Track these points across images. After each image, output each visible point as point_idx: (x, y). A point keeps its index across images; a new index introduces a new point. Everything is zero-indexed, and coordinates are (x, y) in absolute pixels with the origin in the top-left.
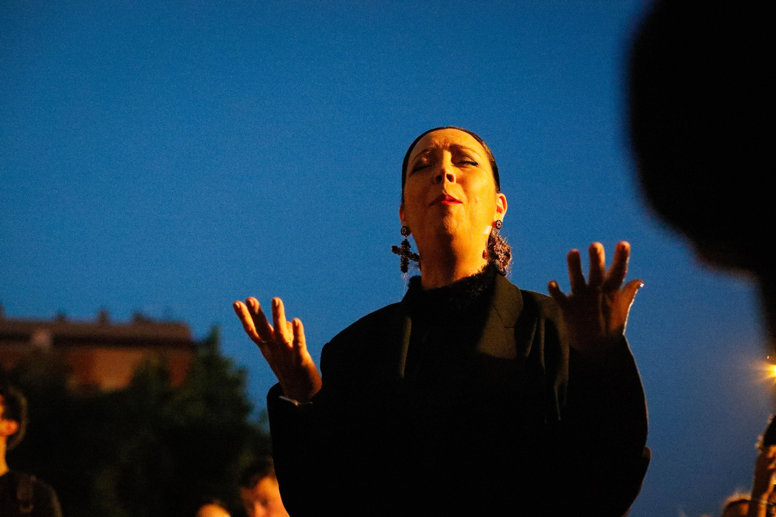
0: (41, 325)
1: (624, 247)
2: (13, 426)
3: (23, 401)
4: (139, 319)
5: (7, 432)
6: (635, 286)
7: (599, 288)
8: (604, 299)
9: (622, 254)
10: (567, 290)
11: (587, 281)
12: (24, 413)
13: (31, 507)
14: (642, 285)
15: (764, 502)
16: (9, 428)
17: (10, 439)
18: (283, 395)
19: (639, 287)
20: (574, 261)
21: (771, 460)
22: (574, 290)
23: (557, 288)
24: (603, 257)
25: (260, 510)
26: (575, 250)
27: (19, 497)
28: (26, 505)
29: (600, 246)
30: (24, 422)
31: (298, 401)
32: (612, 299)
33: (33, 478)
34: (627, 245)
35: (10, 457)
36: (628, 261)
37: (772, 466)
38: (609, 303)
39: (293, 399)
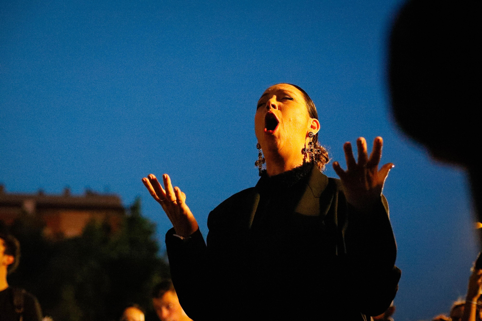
0: (29, 197)
1: (379, 140)
2: (11, 259)
3: (17, 244)
4: (89, 193)
5: (7, 263)
6: (389, 166)
7: (364, 166)
8: (368, 173)
9: (378, 144)
10: (345, 168)
11: (357, 162)
12: (18, 250)
13: (22, 309)
14: (393, 166)
15: (475, 302)
16: (8, 260)
17: (9, 267)
18: (175, 233)
19: (391, 167)
20: (348, 148)
21: (479, 277)
22: (349, 167)
23: (338, 166)
24: (365, 146)
25: (165, 312)
26: (348, 142)
27: (15, 302)
28: (19, 307)
29: (363, 140)
30: (18, 256)
31: (183, 236)
32: (373, 173)
33: (24, 291)
34: (380, 138)
35: (10, 278)
36: (382, 149)
37: (480, 281)
38: (371, 175)
39: (181, 236)
